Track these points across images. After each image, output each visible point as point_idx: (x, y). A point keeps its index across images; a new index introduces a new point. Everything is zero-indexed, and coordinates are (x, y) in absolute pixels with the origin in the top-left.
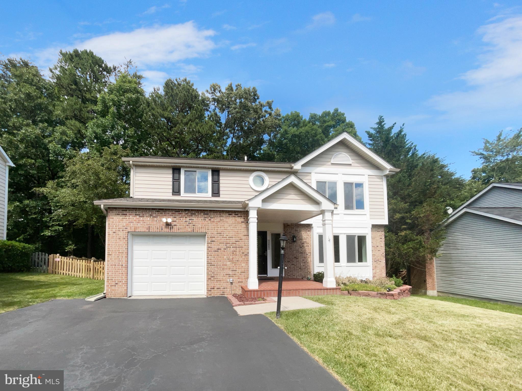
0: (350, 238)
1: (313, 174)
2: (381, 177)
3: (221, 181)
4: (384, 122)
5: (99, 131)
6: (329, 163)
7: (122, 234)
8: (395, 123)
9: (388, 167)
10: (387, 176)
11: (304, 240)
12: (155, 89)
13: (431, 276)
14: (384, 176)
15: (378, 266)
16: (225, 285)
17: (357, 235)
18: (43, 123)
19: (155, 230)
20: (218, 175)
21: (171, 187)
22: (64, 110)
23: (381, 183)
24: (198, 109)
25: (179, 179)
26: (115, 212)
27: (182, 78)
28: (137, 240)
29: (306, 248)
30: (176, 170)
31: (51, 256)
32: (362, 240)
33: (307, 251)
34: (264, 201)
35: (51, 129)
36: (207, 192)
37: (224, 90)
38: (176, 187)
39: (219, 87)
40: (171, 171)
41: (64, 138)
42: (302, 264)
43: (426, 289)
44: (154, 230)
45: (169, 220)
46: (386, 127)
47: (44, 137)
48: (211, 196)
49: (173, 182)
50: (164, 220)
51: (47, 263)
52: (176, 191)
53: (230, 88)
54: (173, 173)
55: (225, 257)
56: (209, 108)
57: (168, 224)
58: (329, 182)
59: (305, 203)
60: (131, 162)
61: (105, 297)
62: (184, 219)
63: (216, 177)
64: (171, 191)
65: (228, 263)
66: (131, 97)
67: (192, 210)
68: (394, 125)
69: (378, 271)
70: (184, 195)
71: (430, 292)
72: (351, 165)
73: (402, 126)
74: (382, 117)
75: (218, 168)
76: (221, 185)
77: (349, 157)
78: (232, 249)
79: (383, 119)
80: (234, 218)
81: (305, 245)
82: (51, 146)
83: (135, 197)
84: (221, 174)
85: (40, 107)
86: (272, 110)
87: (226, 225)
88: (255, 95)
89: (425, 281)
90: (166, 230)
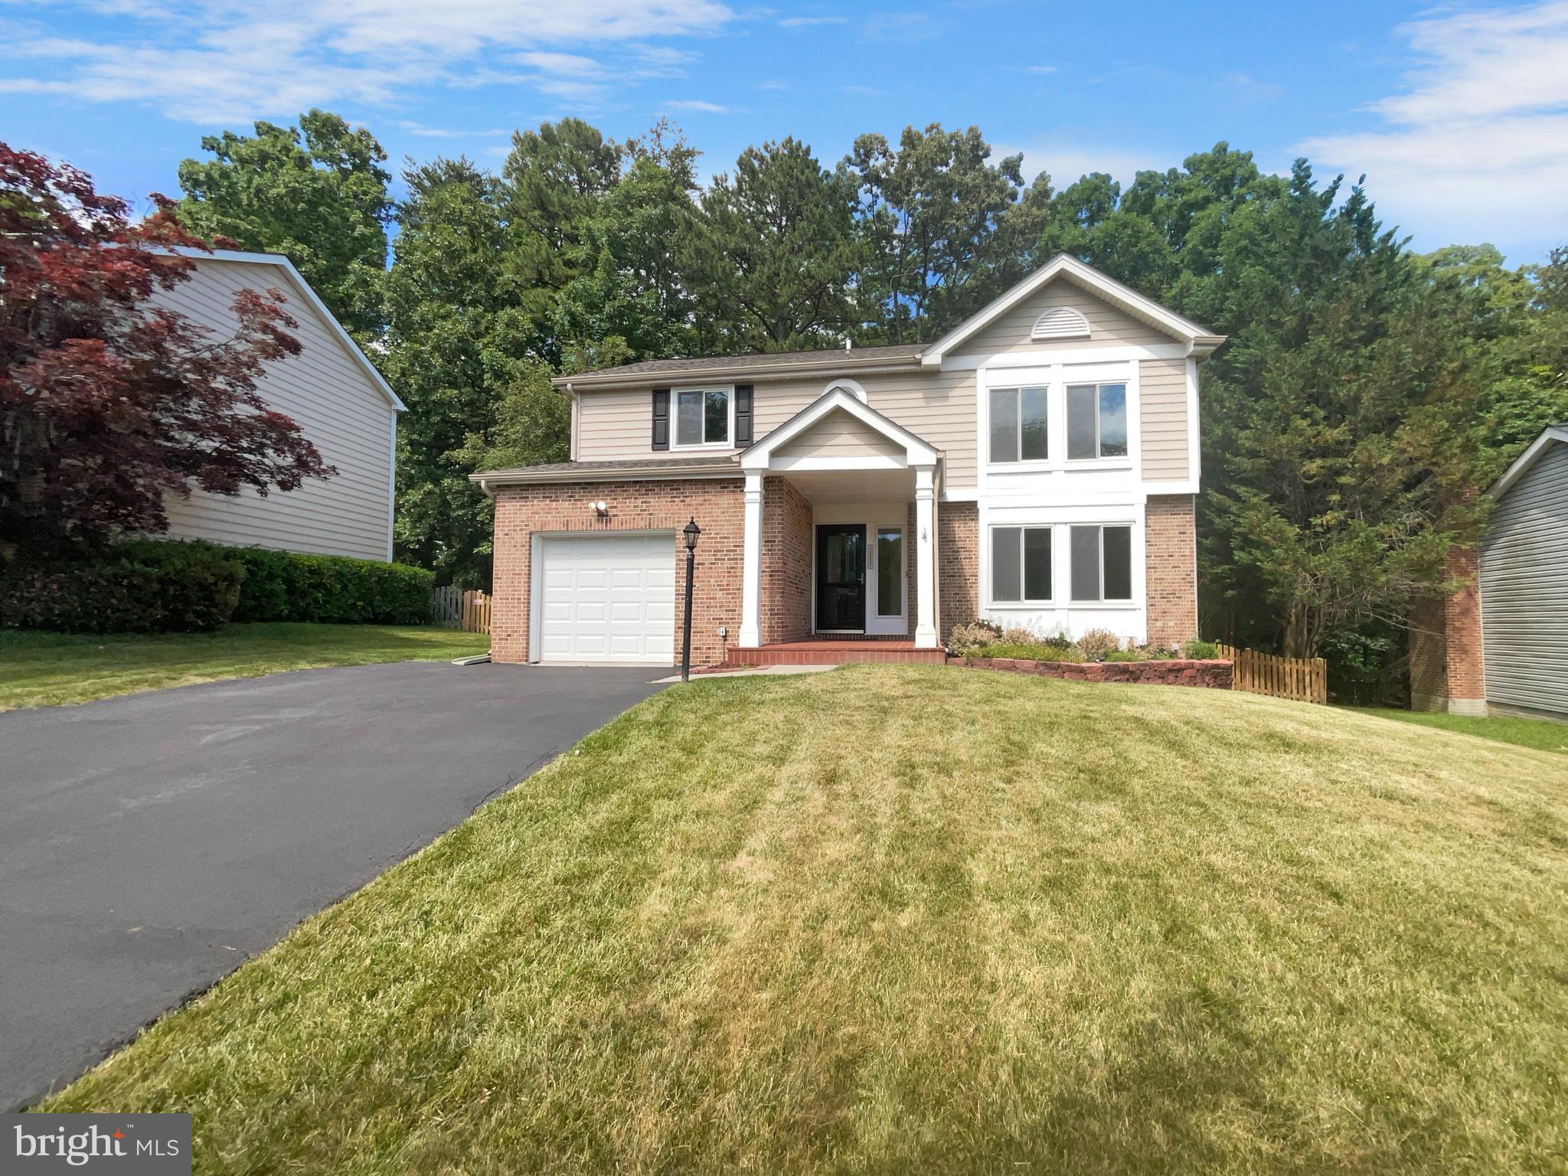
0: (1082, 536)
1: (980, 373)
2: (1179, 363)
3: (756, 412)
4: (1309, 176)
5: (579, 308)
6: (1028, 340)
7: (521, 537)
8: (1340, 178)
9: (1190, 331)
10: (1198, 359)
11: (960, 544)
12: (716, 179)
13: (1465, 652)
14: (1189, 357)
15: (1173, 609)
16: (711, 641)
17: (1102, 526)
18: (475, 307)
19: (579, 527)
20: (750, 397)
21: (650, 433)
22: (518, 270)
23: (1180, 379)
24: (814, 215)
25: (666, 414)
26: (508, 494)
27: (780, 141)
28: (552, 549)
29: (965, 562)
30: (660, 394)
31: (468, 594)
32: (1118, 538)
33: (968, 571)
34: (775, 454)
35: (489, 316)
36: (725, 440)
37: (896, 148)
38: (659, 430)
39: (883, 143)
40: (649, 398)
41: (513, 333)
42: (952, 605)
43: (1447, 696)
44: (576, 527)
45: (602, 506)
46: (1319, 189)
47: (478, 336)
48: (732, 446)
49: (654, 421)
50: (593, 505)
51: (459, 607)
52: (660, 441)
53: (910, 139)
54: (655, 402)
55: (712, 581)
56: (859, 203)
57: (601, 515)
58: (1024, 390)
59: (873, 452)
60: (569, 386)
61: (489, 661)
62: (631, 503)
63: (744, 402)
64: (650, 441)
65: (719, 594)
66: (650, 216)
67: (647, 482)
68: (1335, 182)
69: (1171, 624)
70: (677, 450)
71: (1462, 706)
72: (1088, 337)
73: (1357, 183)
74: (1305, 161)
75: (748, 381)
76: (756, 420)
77: (1082, 316)
78: (727, 564)
79: (1308, 168)
80: (732, 496)
81: (962, 555)
82: (485, 356)
83: (581, 460)
84: (756, 394)
85: (470, 274)
86: (1021, 184)
87: (717, 511)
88: (977, 147)
89: (1444, 668)
90: (598, 527)
